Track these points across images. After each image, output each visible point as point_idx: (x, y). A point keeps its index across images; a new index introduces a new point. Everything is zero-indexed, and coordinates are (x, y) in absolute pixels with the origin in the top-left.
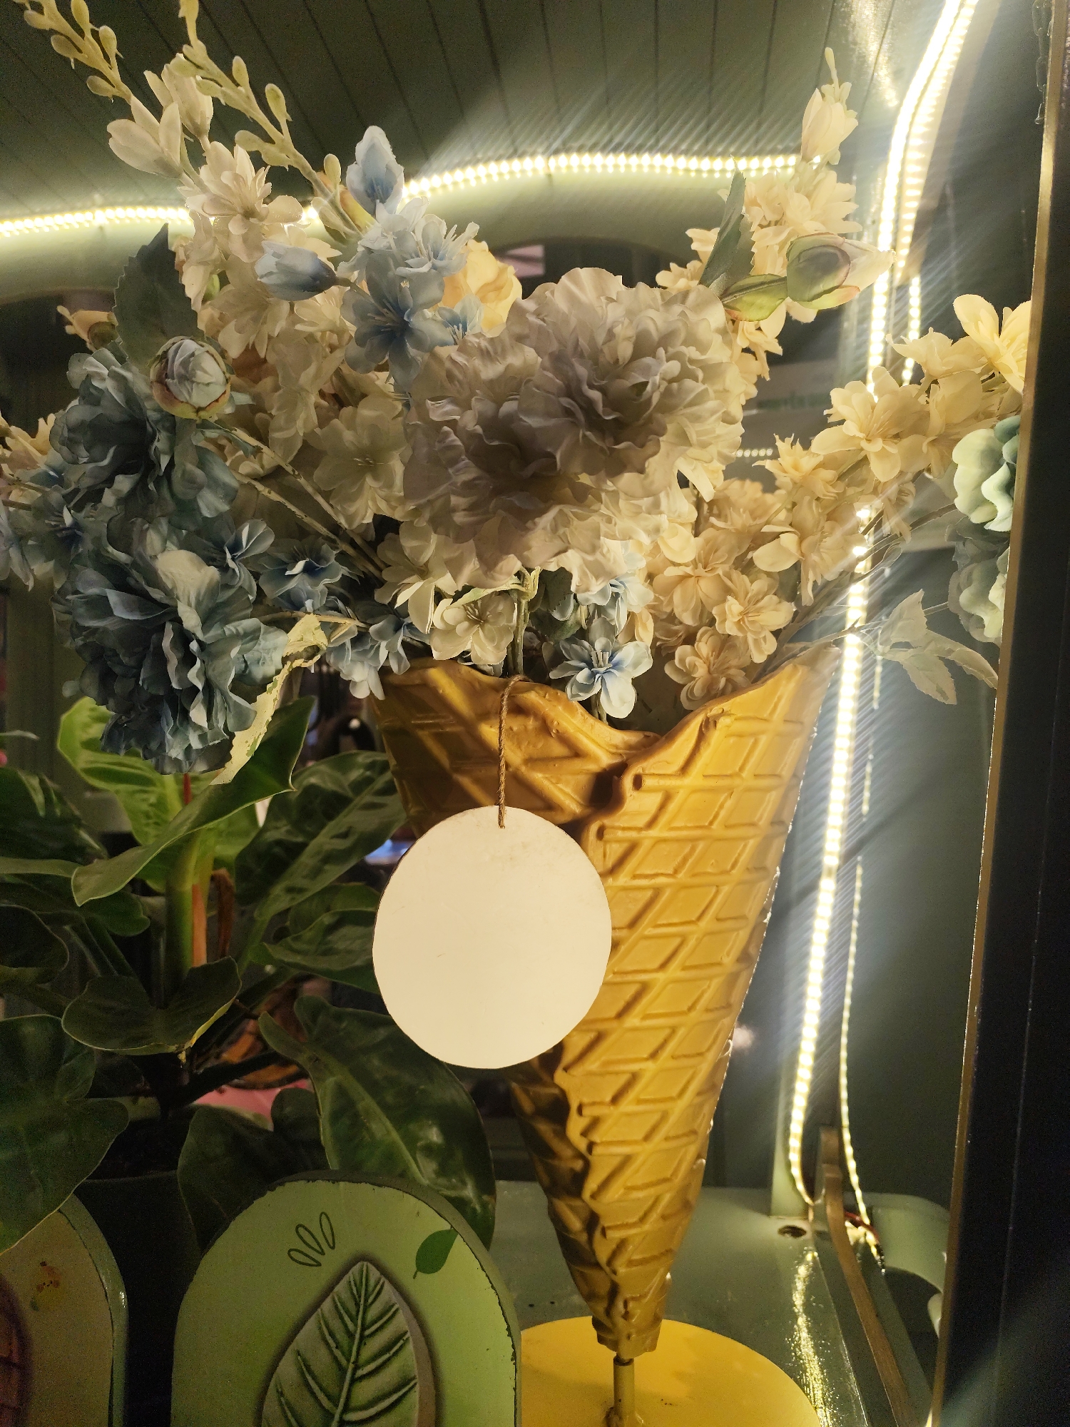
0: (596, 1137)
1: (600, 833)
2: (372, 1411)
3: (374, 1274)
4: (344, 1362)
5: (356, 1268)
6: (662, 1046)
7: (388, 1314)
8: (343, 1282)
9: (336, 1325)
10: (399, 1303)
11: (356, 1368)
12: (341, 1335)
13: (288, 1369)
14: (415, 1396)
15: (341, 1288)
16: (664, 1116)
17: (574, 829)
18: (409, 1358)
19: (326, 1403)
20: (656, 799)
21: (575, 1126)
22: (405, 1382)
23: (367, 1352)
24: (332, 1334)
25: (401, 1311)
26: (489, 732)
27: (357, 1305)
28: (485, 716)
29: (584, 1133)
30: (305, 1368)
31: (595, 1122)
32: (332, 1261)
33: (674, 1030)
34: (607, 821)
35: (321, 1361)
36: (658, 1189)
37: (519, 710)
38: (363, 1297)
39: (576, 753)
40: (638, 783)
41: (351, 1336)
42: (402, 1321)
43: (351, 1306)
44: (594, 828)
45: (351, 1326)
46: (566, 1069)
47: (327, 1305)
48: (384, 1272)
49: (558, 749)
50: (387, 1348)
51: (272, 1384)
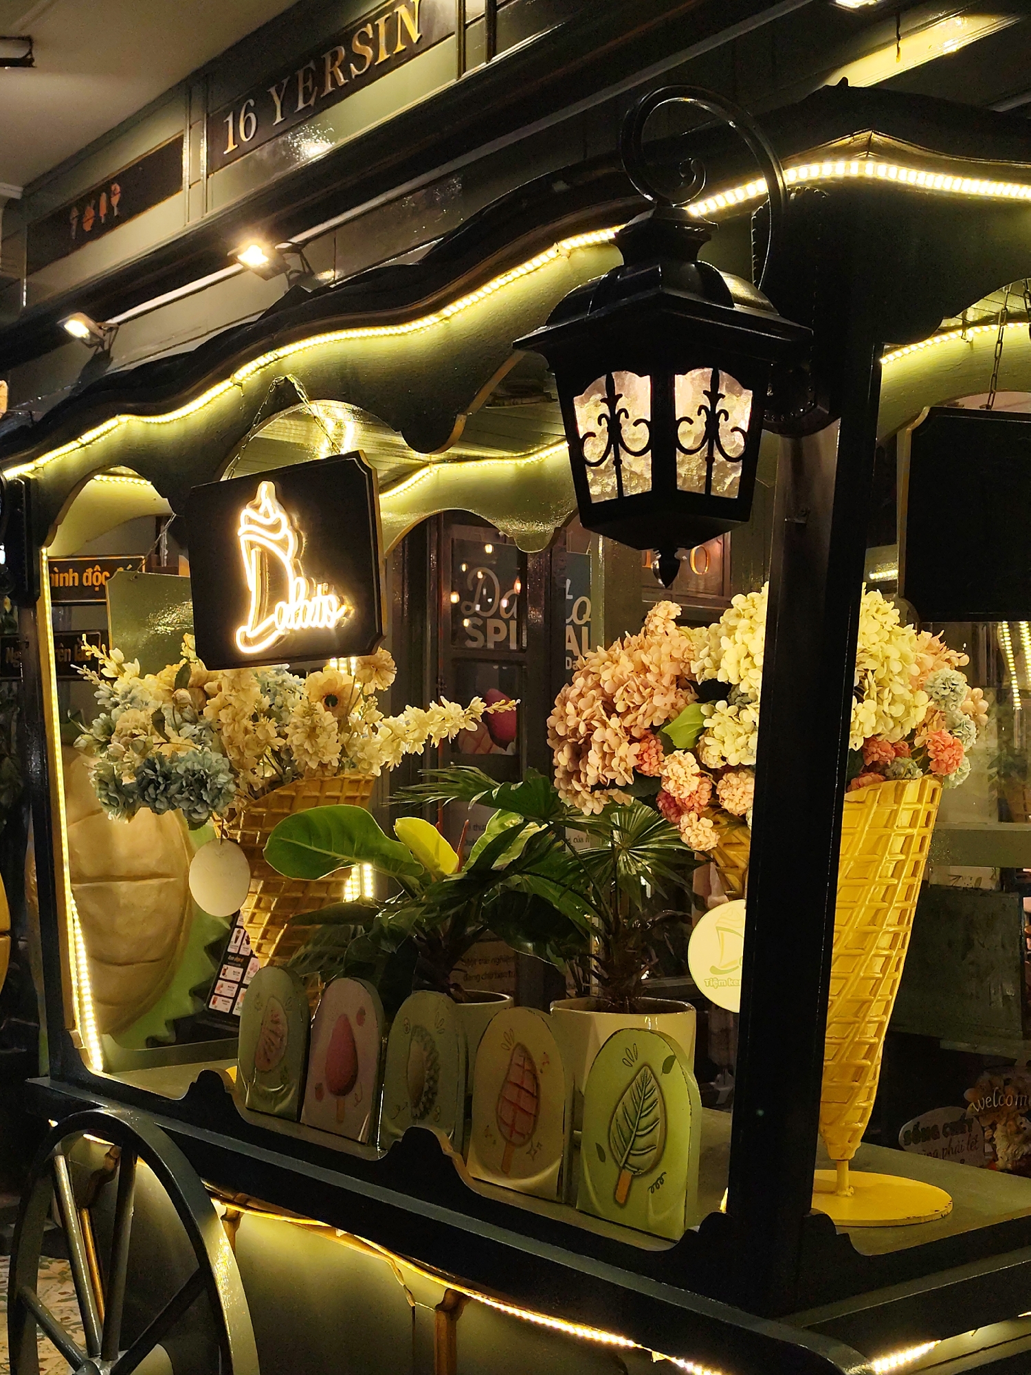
2: (645, 1132)
3: (649, 1072)
4: (638, 1109)
5: (644, 1068)
7: (652, 1090)
8: (640, 1074)
9: (636, 1093)
10: (656, 1085)
11: (641, 1113)
12: (637, 1098)
13: (620, 1110)
14: (659, 1126)
15: (638, 1077)
18: (657, 1110)
19: (631, 1126)
22: (656, 1120)
23: (645, 1106)
24: (634, 1097)
25: (656, 1089)
27: (643, 1085)
30: (625, 1111)
32: (637, 1065)
35: (631, 1109)
38: (645, 1081)
41: (640, 1098)
42: (656, 1093)
43: (641, 1086)
45: (640, 1094)
47: (634, 1084)
48: (652, 1071)
50: (651, 1105)
51: (614, 1116)
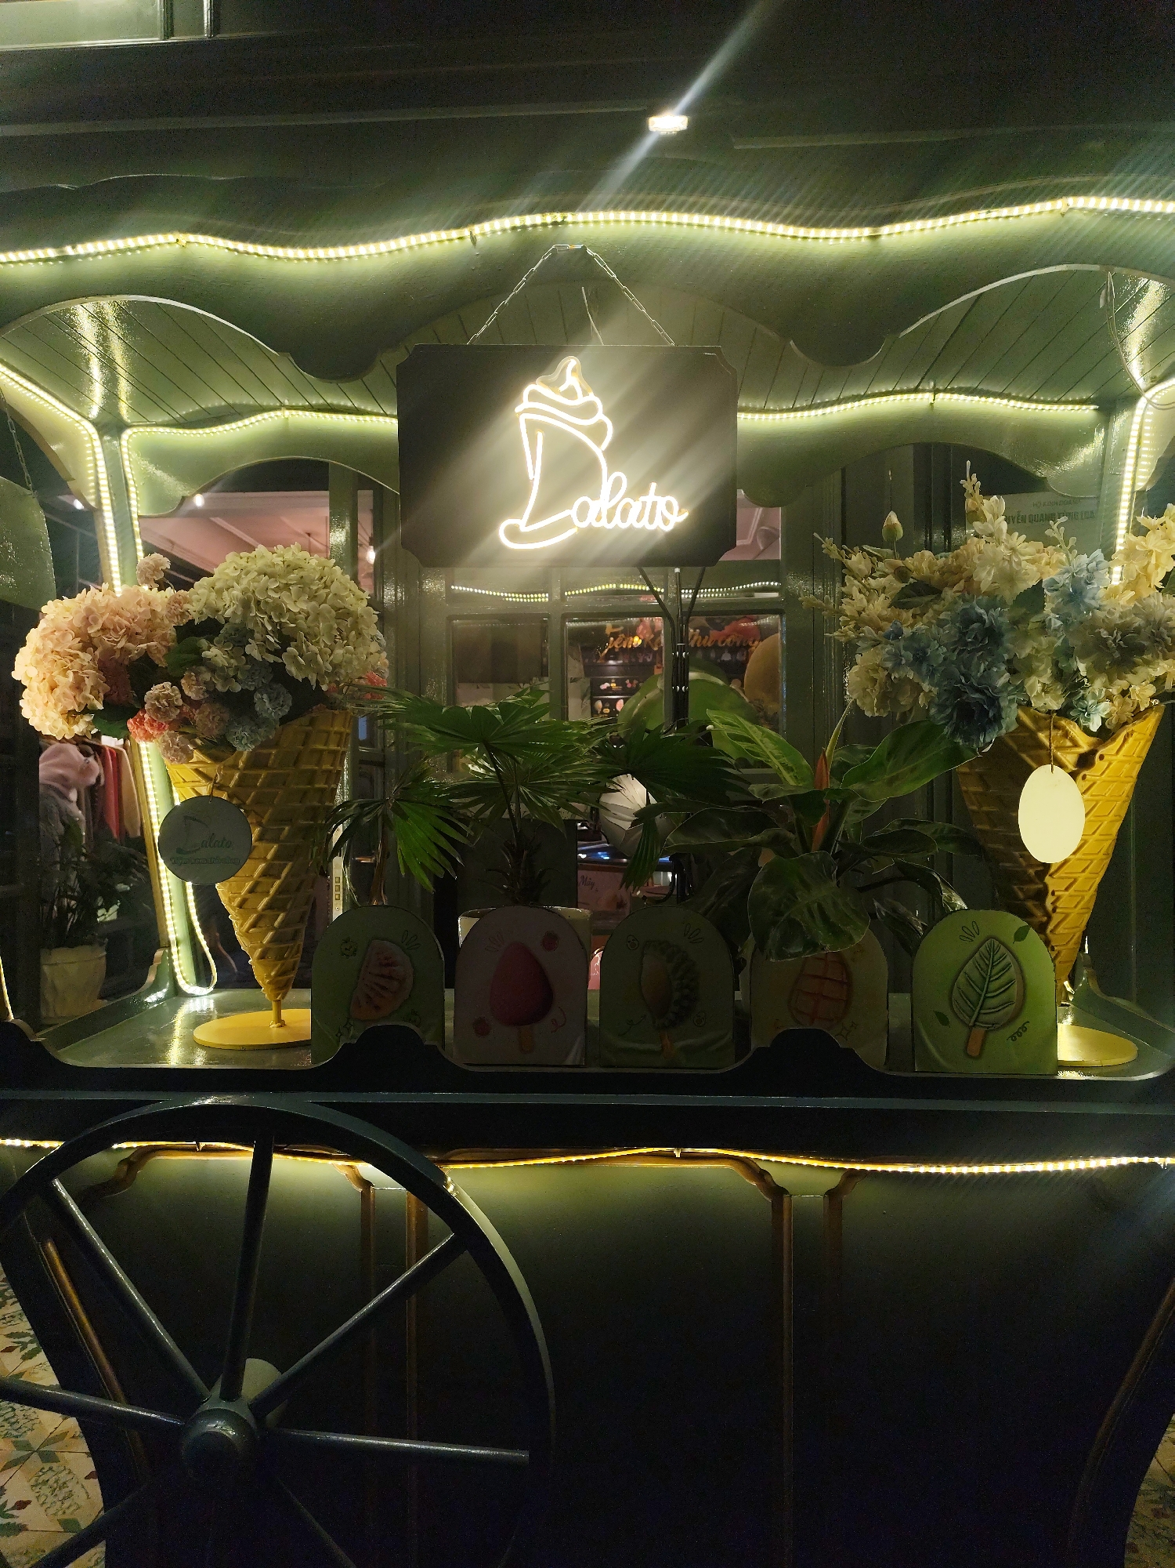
0: (1058, 904)
1: (1084, 777)
2: (998, 992)
3: (997, 943)
4: (984, 975)
5: (988, 942)
6: (1087, 867)
7: (1003, 957)
8: (984, 946)
9: (981, 962)
10: (1007, 953)
11: (990, 978)
12: (983, 966)
13: (961, 979)
14: (1015, 986)
15: (982, 949)
16: (1083, 897)
17: (1073, 775)
18: (1011, 973)
19: (978, 990)
20: (1107, 763)
21: (1049, 900)
22: (1011, 982)
23: (995, 971)
24: (979, 965)
25: (1008, 956)
26: (1042, 736)
27: (990, 954)
28: (1040, 730)
29: (1052, 903)
30: (969, 979)
31: (1058, 898)
32: (978, 939)
33: (1092, 861)
34: (1085, 772)
35: (975, 975)
36: (1075, 930)
37: (1057, 727)
38: (992, 951)
39: (1076, 745)
40: (1102, 757)
41: (987, 965)
42: (1009, 959)
43: (987, 955)
44: (1082, 774)
45: (987, 962)
46: (1051, 875)
47: (977, 955)
48: (1001, 942)
49: (1069, 744)
50: (1002, 970)
51: (955, 987)
